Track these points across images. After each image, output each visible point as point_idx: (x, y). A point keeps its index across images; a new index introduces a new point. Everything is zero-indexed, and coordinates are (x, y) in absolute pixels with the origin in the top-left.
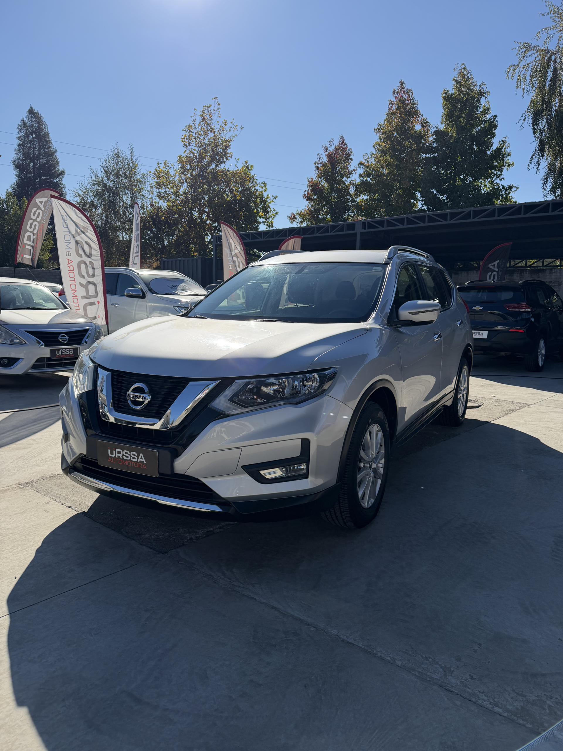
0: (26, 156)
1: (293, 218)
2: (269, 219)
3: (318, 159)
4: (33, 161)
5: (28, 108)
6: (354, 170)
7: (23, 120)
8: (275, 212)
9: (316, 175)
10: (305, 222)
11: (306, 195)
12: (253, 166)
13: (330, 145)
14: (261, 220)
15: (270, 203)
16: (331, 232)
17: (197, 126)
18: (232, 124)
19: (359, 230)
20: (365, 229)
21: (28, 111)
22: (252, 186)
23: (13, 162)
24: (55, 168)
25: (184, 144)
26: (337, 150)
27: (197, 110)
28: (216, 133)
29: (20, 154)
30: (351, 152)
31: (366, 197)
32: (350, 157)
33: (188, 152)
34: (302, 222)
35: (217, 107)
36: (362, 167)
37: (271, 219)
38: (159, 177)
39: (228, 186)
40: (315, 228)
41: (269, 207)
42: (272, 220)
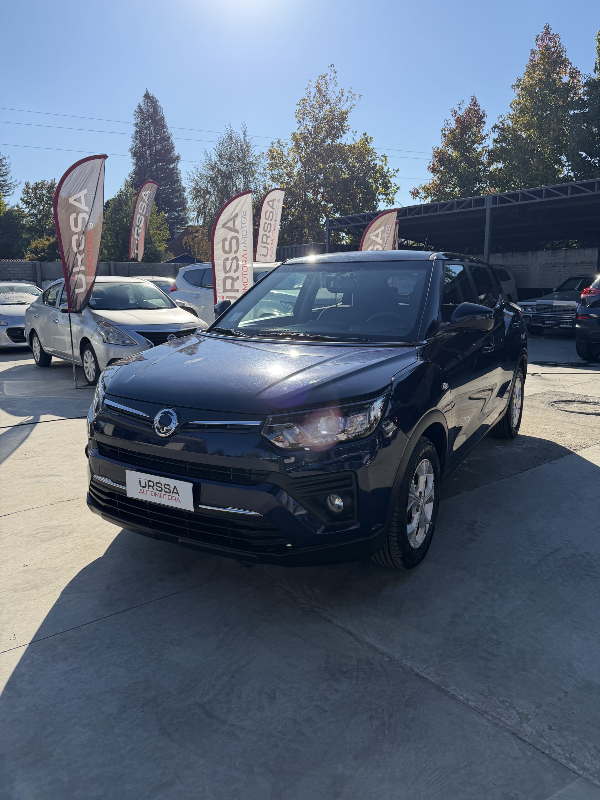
0: (143, 143)
1: (415, 194)
2: (389, 195)
3: (446, 125)
4: (149, 148)
5: (144, 93)
6: (487, 135)
7: (139, 106)
8: (396, 187)
9: (443, 144)
10: (430, 197)
11: (431, 166)
12: (372, 138)
13: (459, 108)
14: (380, 197)
15: (391, 177)
16: (456, 209)
17: (312, 99)
18: (350, 93)
19: (488, 205)
20: (496, 204)
21: (143, 95)
22: (371, 160)
23: (131, 150)
24: (170, 154)
25: (299, 120)
26: (467, 113)
27: (311, 81)
28: (332, 105)
29: (137, 141)
30: (484, 115)
31: (500, 165)
32: (483, 120)
33: (302, 128)
34: (425, 197)
35: (333, 75)
36: (497, 131)
37: (391, 195)
38: (273, 158)
39: (345, 161)
40: (438, 205)
41: (389, 181)
42: (394, 196)
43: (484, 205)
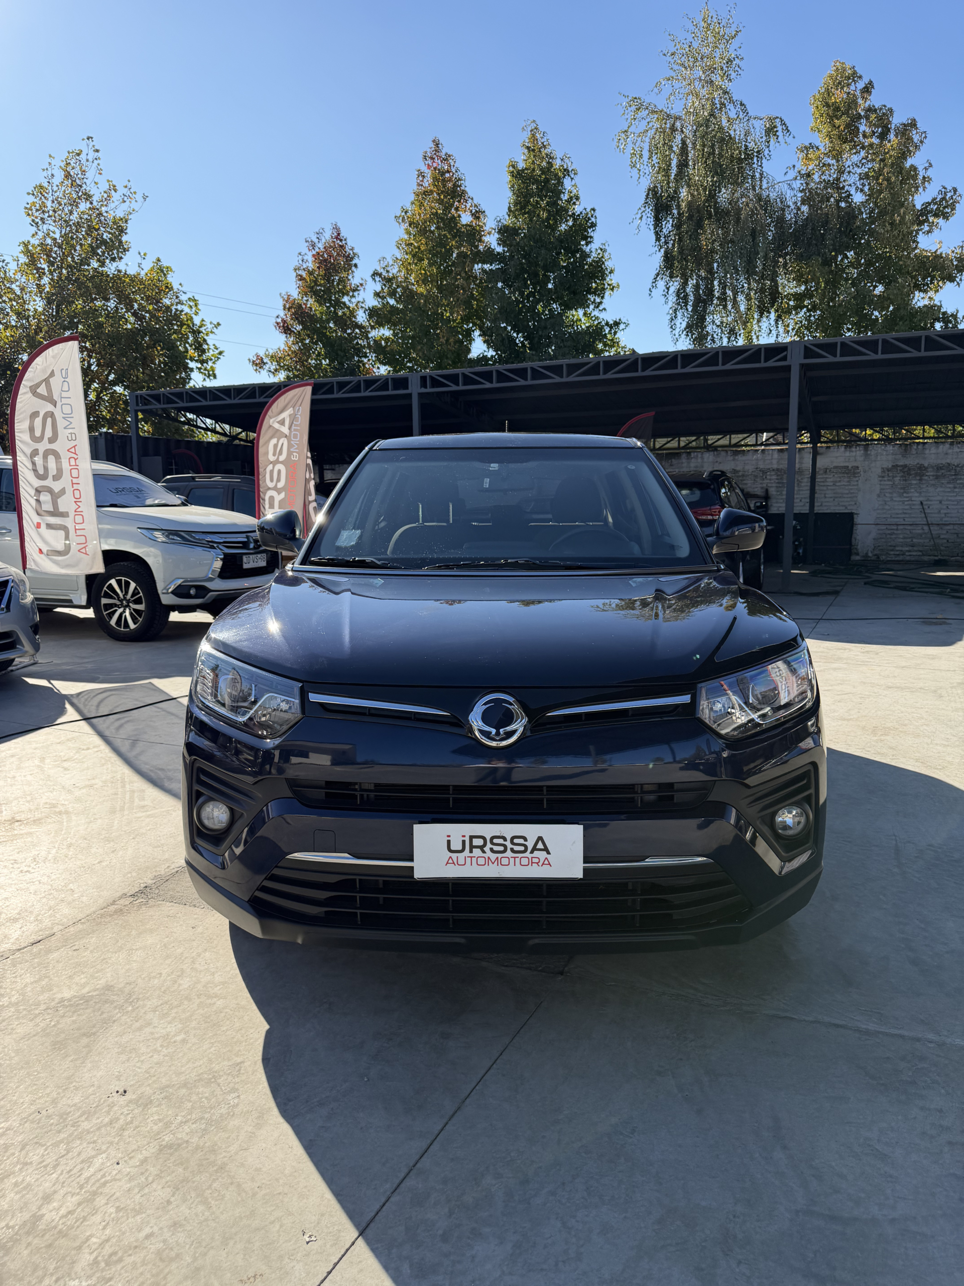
1: (259, 364)
2: (207, 364)
3: (301, 262)
6: (362, 285)
8: (217, 352)
9: (298, 290)
10: (283, 371)
11: (279, 323)
12: (171, 267)
13: (317, 238)
15: (207, 335)
17: (55, 188)
18: (127, 189)
22: (172, 304)
25: (33, 220)
26: (329, 248)
27: (54, 158)
30: (355, 254)
31: (387, 332)
32: (353, 262)
33: (40, 234)
34: (276, 371)
35: (93, 155)
36: (379, 281)
37: (210, 363)
41: (205, 340)
42: (214, 366)
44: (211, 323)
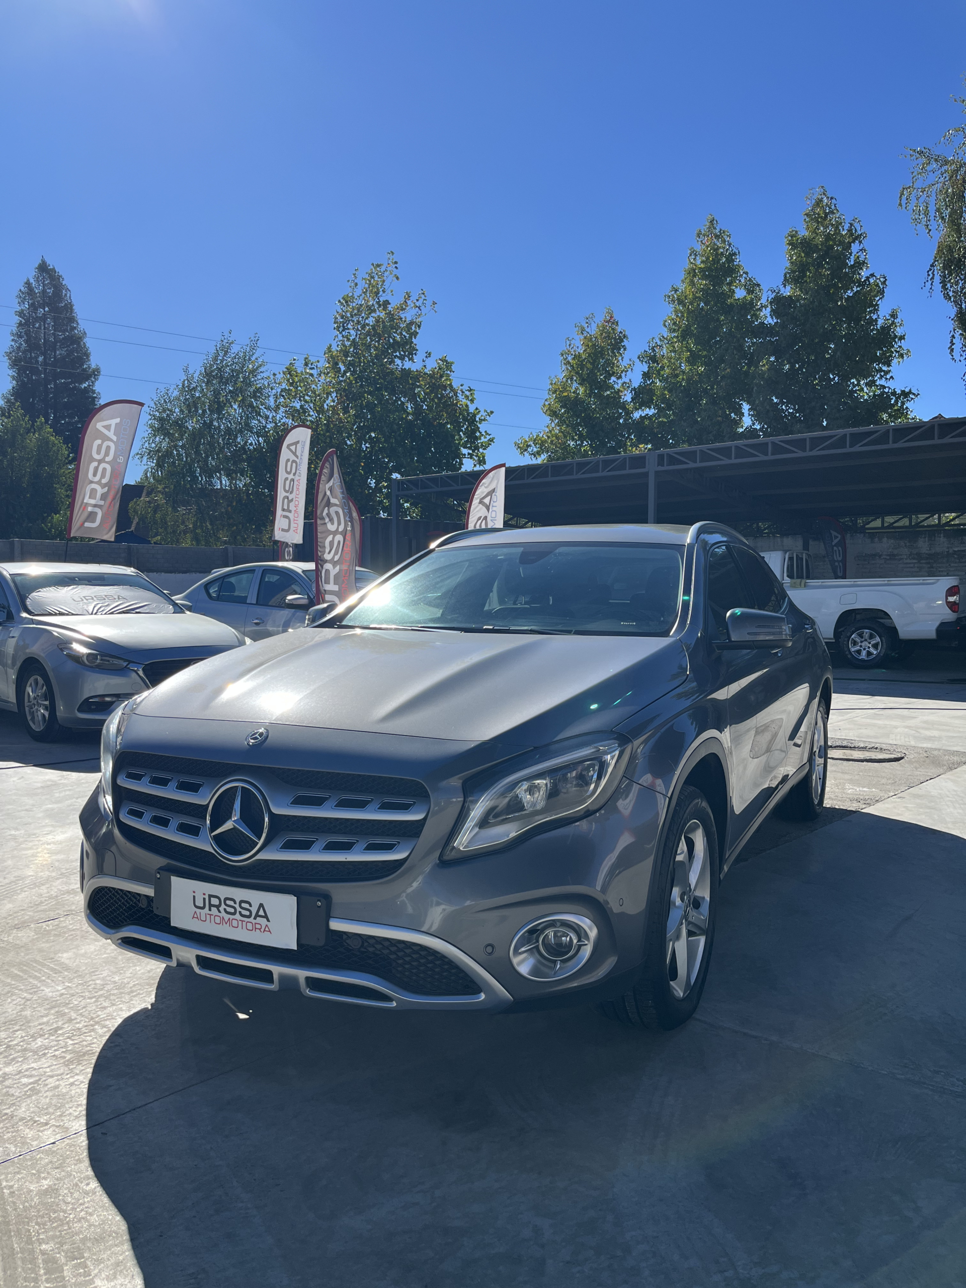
0: (32, 344)
1: (523, 447)
3: (568, 347)
4: (44, 354)
5: (37, 262)
6: (630, 366)
7: (28, 283)
8: (488, 437)
9: (563, 374)
10: (545, 453)
11: (546, 407)
12: (455, 363)
13: (587, 323)
14: (465, 451)
15: (480, 423)
16: (602, 472)
19: (652, 467)
20: (663, 465)
21: (37, 266)
23: (8, 354)
24: (83, 365)
26: (600, 331)
29: (22, 341)
30: (625, 336)
31: (651, 411)
32: (623, 344)
36: (646, 361)
37: (481, 450)
41: (479, 428)
42: (485, 452)
43: (645, 468)
44: (485, 411)
